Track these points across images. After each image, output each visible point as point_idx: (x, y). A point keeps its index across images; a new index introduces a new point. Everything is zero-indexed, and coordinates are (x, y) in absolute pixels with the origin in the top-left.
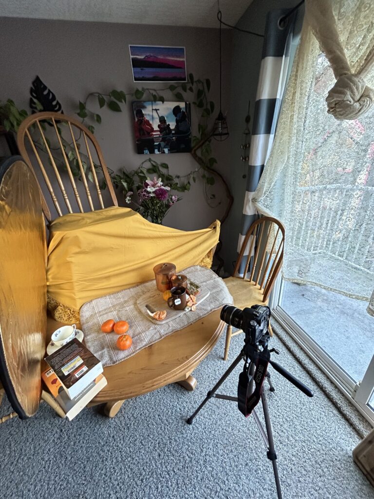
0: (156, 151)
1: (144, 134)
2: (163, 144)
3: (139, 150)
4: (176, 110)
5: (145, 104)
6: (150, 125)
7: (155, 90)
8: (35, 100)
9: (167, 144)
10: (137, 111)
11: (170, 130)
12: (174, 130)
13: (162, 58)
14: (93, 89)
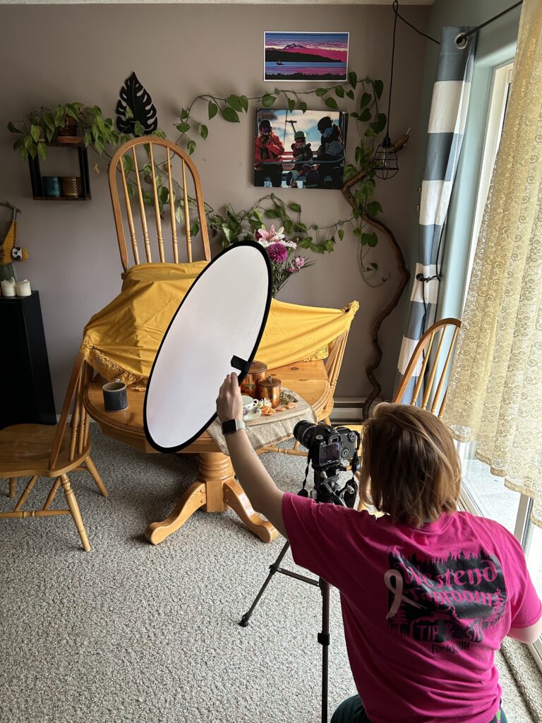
0: (284, 184)
1: (269, 157)
2: (295, 173)
3: (257, 180)
4: (324, 124)
5: (276, 113)
6: (279, 144)
7: (295, 93)
8: (124, 104)
9: (302, 175)
10: (262, 123)
11: (312, 153)
12: (317, 153)
13: (311, 47)
14: (205, 89)
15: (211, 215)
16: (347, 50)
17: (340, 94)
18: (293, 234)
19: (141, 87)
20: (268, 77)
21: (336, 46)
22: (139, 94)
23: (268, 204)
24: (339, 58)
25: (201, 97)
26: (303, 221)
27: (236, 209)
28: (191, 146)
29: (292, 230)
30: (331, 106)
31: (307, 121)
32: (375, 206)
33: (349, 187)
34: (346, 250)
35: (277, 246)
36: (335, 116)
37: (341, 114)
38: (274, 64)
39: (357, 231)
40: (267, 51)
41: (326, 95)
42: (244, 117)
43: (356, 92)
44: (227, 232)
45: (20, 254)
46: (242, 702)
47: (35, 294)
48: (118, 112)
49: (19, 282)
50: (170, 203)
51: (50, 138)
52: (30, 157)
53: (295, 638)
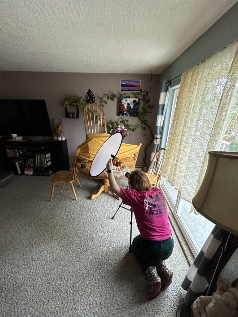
0: (124, 115)
1: (121, 109)
2: (127, 113)
3: (118, 114)
4: (134, 101)
5: (123, 99)
6: (124, 106)
7: (128, 94)
8: (88, 96)
9: (129, 113)
10: (120, 101)
11: (131, 108)
12: (132, 108)
13: (131, 83)
14: (106, 93)
15: (107, 122)
16: (140, 84)
17: (138, 95)
18: (126, 127)
19: (92, 92)
20: (121, 90)
21: (138, 83)
22: (91, 94)
23: (121, 120)
24: (138, 86)
25: (106, 95)
26: (129, 124)
27: (113, 121)
28: (103, 106)
29: (126, 126)
30: (136, 97)
31: (130, 101)
32: (146, 121)
33: (140, 116)
34: (139, 131)
35: (123, 130)
36: (137, 100)
37: (138, 99)
38: (123, 87)
39: (142, 127)
40: (121, 84)
41: (135, 95)
42: (116, 99)
43: (142, 94)
44: (111, 126)
45: (62, 130)
46: (112, 237)
47: (66, 140)
48: (86, 98)
49: (62, 137)
50: (97, 119)
51: (70, 104)
52: (65, 108)
53: (124, 222)
